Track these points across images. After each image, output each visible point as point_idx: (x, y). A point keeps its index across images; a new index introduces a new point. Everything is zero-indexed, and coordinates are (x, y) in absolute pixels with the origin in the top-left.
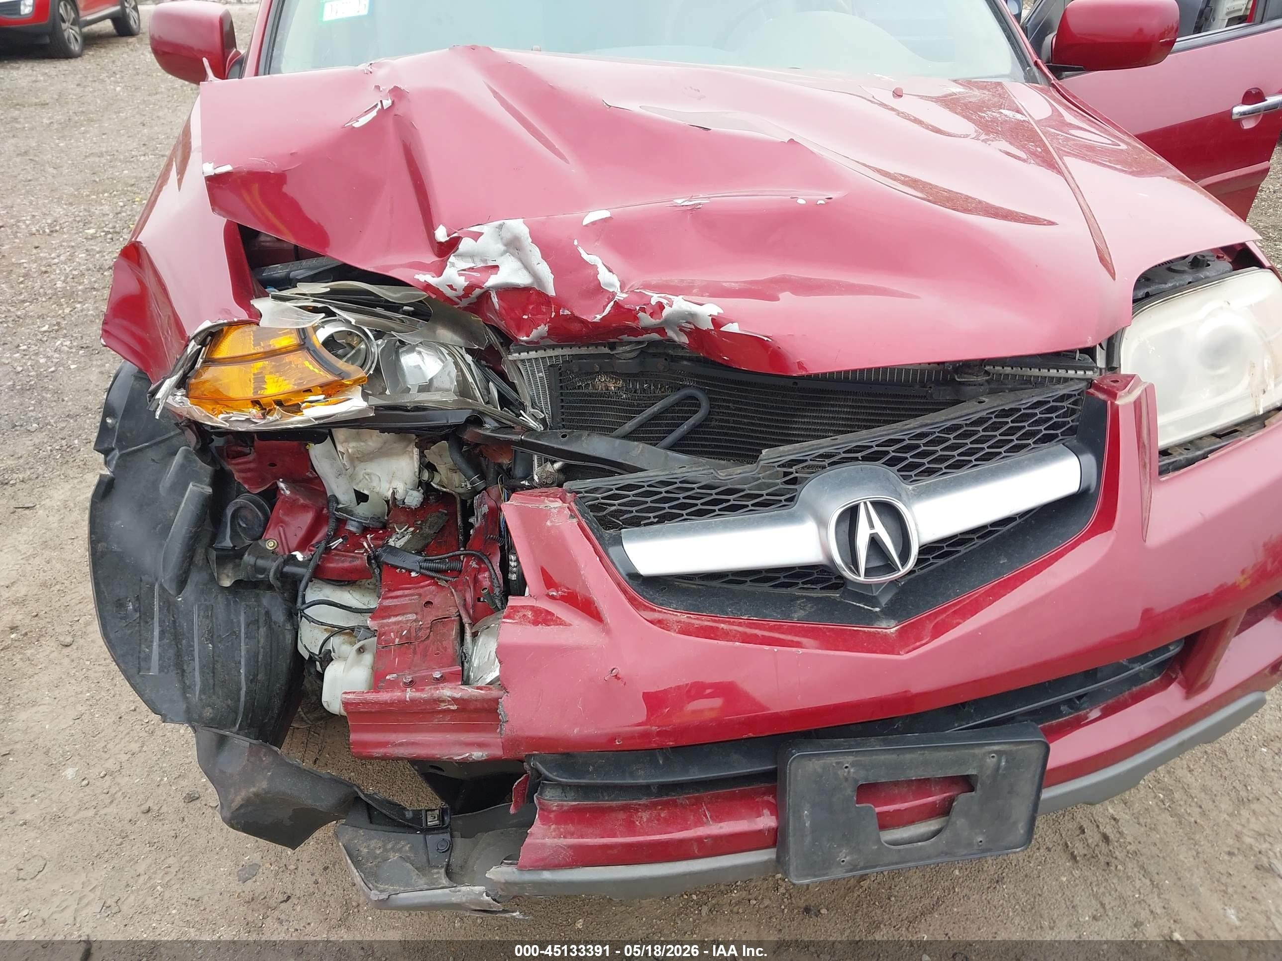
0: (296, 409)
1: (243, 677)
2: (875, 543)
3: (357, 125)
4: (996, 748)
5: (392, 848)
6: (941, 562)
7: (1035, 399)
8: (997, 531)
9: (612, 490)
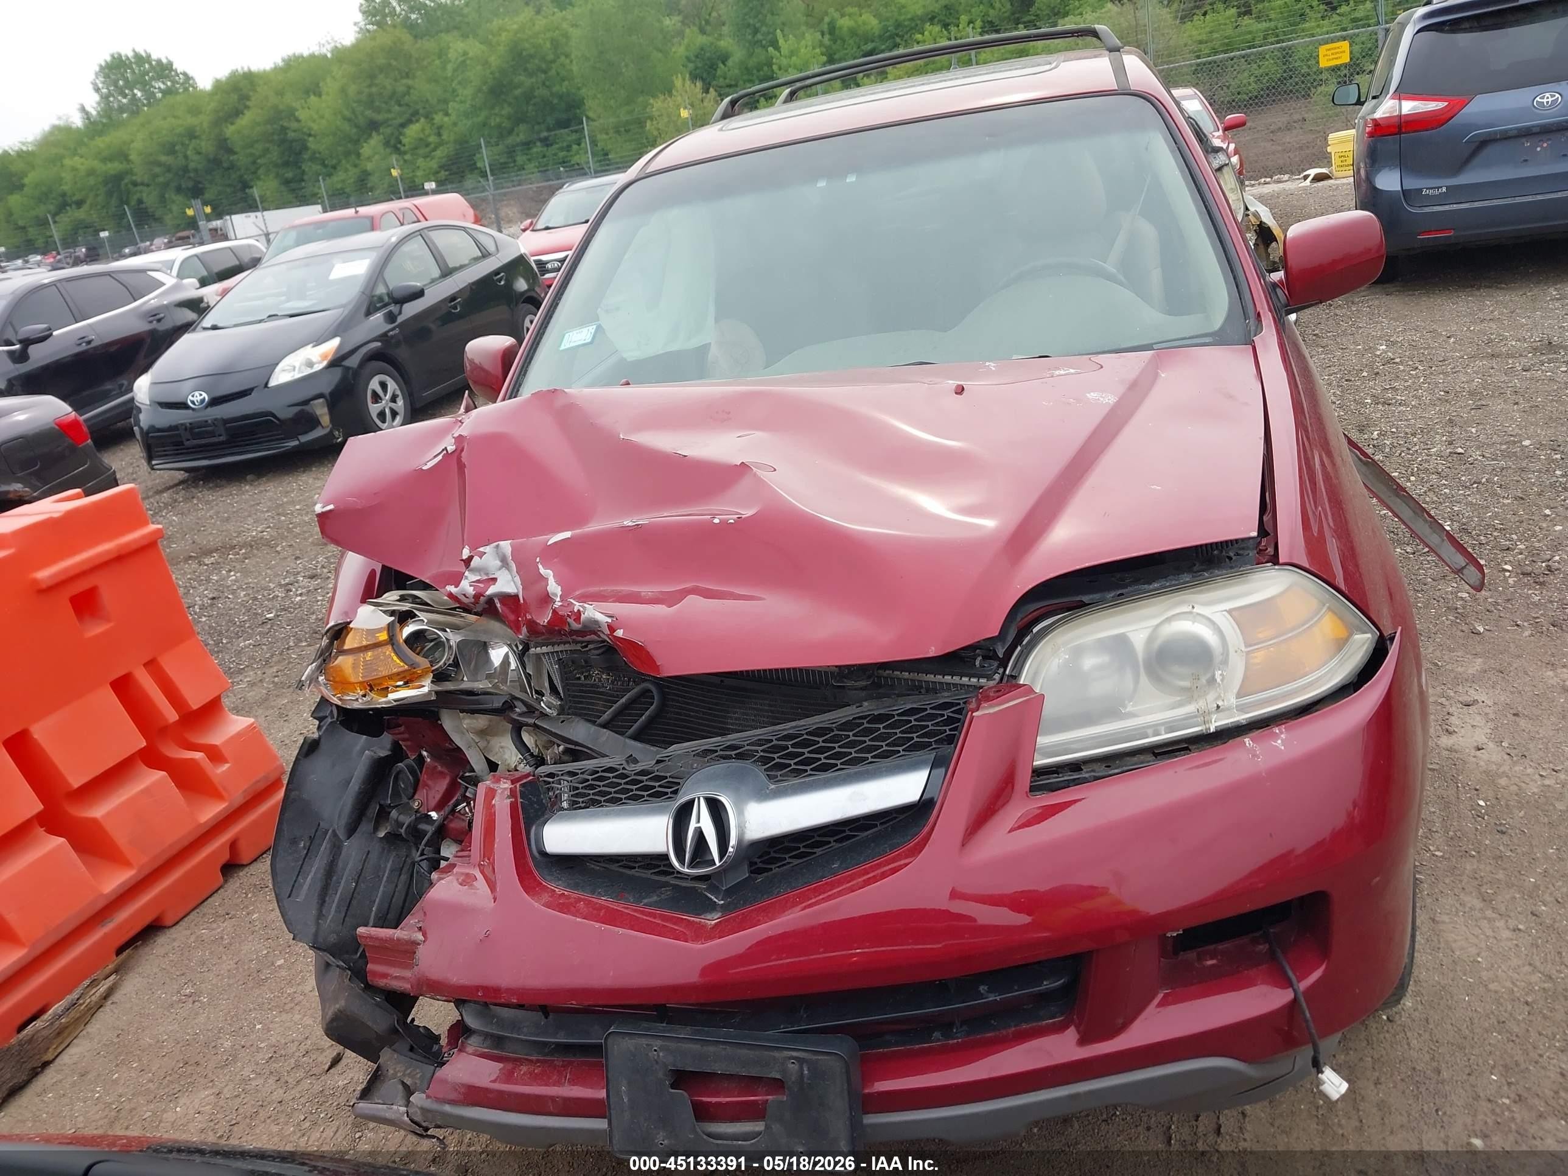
0: (385, 691)
1: (373, 914)
2: (700, 835)
3: (425, 468)
4: (795, 1054)
5: (409, 1074)
6: (796, 862)
7: (909, 706)
8: (855, 836)
9: (598, 772)
